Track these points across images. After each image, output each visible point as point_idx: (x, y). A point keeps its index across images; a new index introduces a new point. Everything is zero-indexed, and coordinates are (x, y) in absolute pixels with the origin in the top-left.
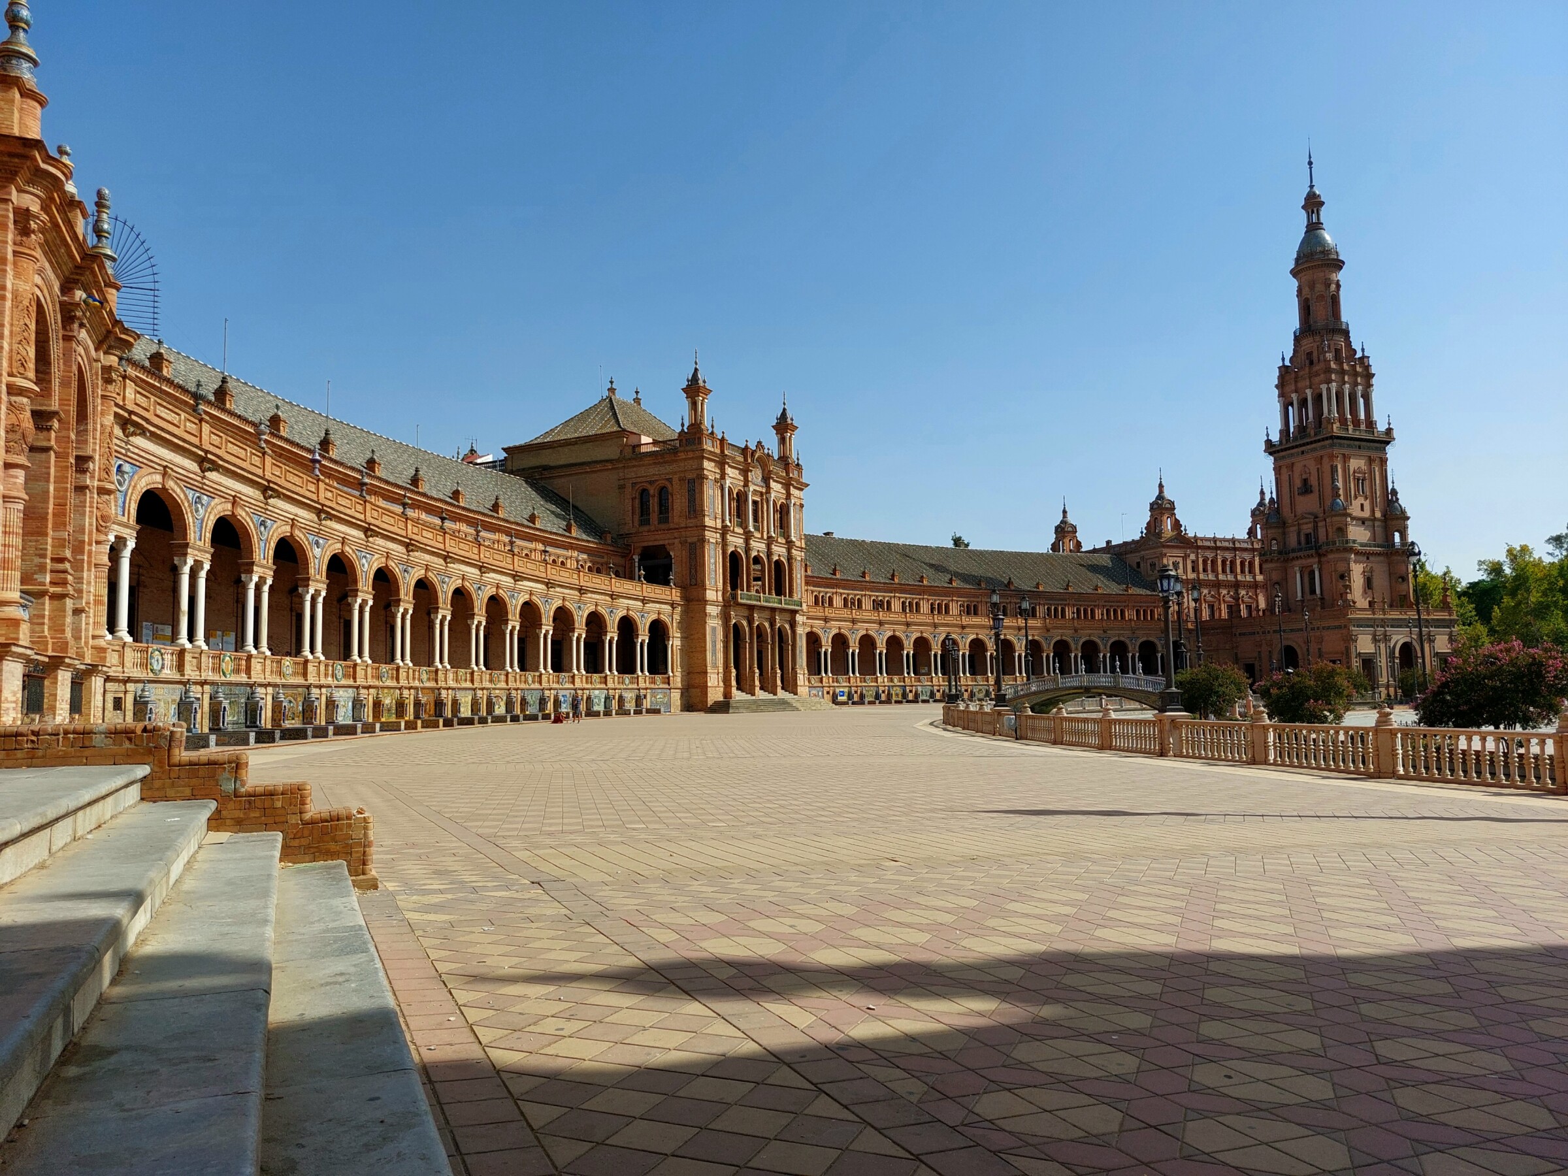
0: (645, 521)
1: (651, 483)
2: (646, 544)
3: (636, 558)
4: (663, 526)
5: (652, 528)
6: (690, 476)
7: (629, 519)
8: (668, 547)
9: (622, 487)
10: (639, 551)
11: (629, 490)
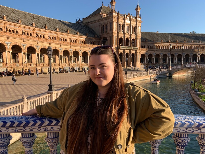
0: (103, 32)
1: (104, 24)
2: (103, 37)
3: (102, 40)
4: (106, 33)
5: (104, 33)
6: (111, 22)
7: (101, 32)
8: (107, 37)
9: (100, 25)
10: (102, 38)
11: (101, 26)
